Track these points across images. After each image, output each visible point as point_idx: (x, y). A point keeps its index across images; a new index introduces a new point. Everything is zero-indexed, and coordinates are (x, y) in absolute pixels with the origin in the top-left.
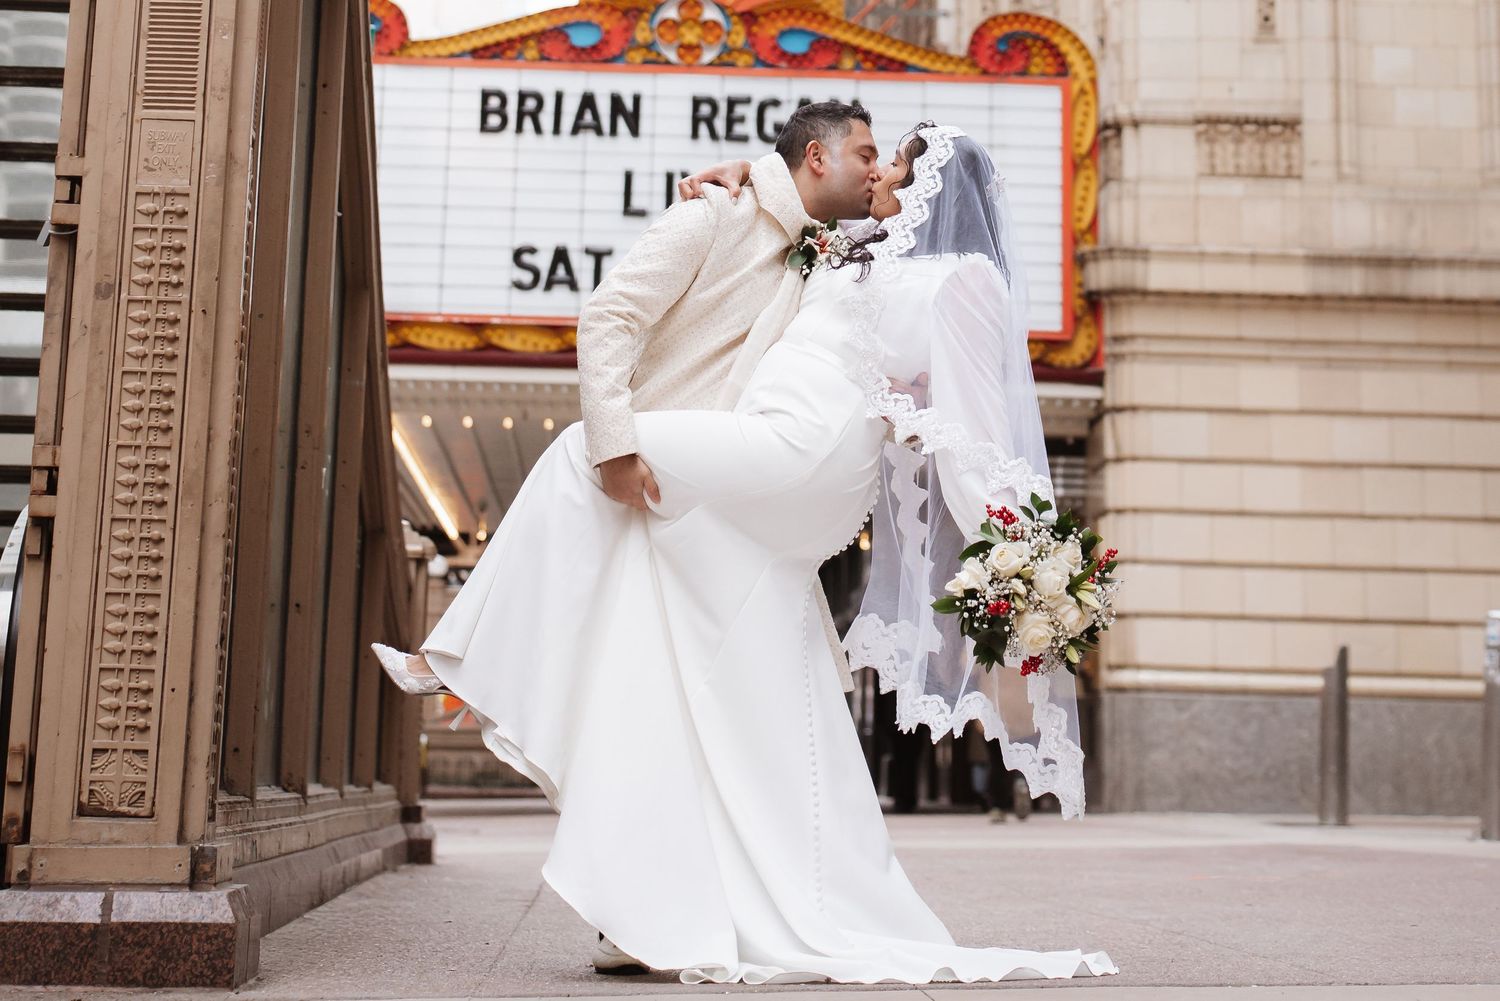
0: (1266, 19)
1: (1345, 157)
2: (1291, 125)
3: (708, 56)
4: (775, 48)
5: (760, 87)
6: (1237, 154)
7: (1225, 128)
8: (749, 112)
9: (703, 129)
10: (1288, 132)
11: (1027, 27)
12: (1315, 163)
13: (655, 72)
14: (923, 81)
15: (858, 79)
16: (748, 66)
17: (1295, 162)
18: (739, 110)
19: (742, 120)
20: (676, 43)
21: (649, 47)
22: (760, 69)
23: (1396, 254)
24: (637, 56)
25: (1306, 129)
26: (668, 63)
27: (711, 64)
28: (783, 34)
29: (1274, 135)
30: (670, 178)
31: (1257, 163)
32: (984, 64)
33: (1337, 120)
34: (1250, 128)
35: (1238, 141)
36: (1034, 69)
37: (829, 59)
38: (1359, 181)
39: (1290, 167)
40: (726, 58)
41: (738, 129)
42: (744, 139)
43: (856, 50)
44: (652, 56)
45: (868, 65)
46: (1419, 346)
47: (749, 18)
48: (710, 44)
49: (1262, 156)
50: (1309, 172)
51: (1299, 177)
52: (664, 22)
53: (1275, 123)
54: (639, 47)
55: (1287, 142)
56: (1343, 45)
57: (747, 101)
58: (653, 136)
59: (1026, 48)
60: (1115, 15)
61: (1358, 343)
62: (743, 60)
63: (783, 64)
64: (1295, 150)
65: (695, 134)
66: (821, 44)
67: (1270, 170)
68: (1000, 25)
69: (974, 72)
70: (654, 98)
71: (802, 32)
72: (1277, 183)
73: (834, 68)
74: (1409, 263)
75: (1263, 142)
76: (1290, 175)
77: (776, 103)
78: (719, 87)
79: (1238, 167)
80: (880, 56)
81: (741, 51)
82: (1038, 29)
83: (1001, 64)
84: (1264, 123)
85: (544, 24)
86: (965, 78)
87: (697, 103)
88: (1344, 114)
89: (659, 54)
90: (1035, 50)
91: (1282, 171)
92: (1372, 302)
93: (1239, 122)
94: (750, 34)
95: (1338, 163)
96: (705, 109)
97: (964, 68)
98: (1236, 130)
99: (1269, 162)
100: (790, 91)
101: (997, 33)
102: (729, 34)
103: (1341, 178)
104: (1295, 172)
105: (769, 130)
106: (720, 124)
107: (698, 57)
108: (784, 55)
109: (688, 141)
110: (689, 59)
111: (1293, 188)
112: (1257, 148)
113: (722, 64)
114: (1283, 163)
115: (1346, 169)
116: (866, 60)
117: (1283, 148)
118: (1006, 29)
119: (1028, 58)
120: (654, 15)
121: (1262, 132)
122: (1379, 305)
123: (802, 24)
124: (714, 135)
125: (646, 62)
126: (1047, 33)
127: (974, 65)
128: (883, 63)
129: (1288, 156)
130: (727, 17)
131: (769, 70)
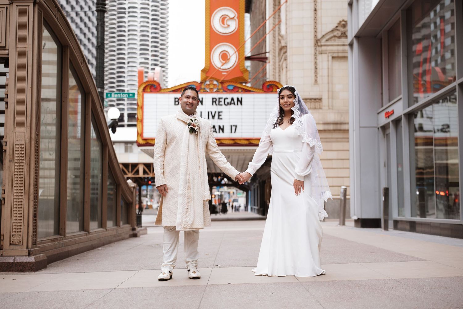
0: (316, 80)
1: (330, 105)
2: (320, 99)
3: (215, 90)
4: (227, 88)
5: (224, 96)
6: (310, 105)
7: (308, 100)
8: (222, 100)
9: (214, 103)
10: (320, 101)
11: (273, 83)
12: (324, 106)
13: (205, 93)
14: (253, 93)
15: (242, 93)
16: (222, 92)
17: (321, 106)
18: (221, 100)
19: (221, 102)
20: (209, 88)
21: (204, 89)
22: (224, 92)
23: (339, 122)
24: (202, 91)
25: (323, 100)
26: (207, 92)
27: (215, 92)
28: (228, 86)
29: (317, 101)
30: (209, 112)
31: (314, 107)
32: (265, 90)
33: (329, 98)
34: (313, 100)
35: (311, 103)
36: (274, 91)
37: (236, 90)
38: (333, 109)
39: (320, 107)
40: (218, 91)
41: (221, 103)
42: (222, 105)
43: (241, 88)
44: (205, 91)
45: (244, 91)
46: (343, 138)
47: (222, 83)
48: (215, 88)
49: (315, 105)
50: (323, 108)
51: (322, 109)
52: (207, 84)
53: (317, 99)
54: (202, 89)
55: (320, 102)
56: (330, 85)
57: (222, 98)
58: (205, 105)
59: (272, 87)
60: (289, 80)
61: (332, 138)
62: (222, 91)
63: (228, 91)
64: (321, 104)
65: (213, 104)
66: (235, 87)
67: (316, 108)
68: (267, 83)
69: (263, 92)
70: (205, 98)
71: (232, 85)
72: (318, 110)
73: (237, 92)
74: (341, 124)
75: (315, 103)
76: (320, 108)
77: (227, 98)
78: (217, 96)
79: (311, 107)
80: (246, 89)
81: (220, 89)
82: (274, 83)
83: (268, 90)
84: (315, 99)
85: (185, 85)
86: (261, 93)
87: (213, 99)
88: (330, 97)
89: (206, 90)
90: (274, 87)
91: (318, 108)
92: (334, 131)
93: (311, 99)
94: (222, 86)
95: (329, 106)
96: (214, 100)
97: (261, 91)
98: (310, 101)
99: (316, 106)
100: (229, 96)
101: (267, 84)
102: (218, 86)
103: (329, 108)
104: (321, 108)
105: (226, 103)
106: (217, 102)
107: (213, 90)
108: (228, 90)
109: (211, 106)
110: (211, 91)
111: (320, 111)
112: (314, 104)
113: (217, 92)
114: (319, 106)
115: (330, 107)
116: (243, 90)
117: (319, 104)
118: (269, 84)
119: (273, 89)
120: (205, 83)
121: (315, 101)
122: (336, 131)
123: (232, 84)
124: (216, 104)
125: (204, 92)
126: (276, 84)
127: (263, 90)
128: (247, 90)
129: (320, 105)
130: (218, 83)
131: (225, 92)
